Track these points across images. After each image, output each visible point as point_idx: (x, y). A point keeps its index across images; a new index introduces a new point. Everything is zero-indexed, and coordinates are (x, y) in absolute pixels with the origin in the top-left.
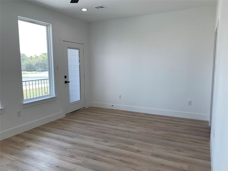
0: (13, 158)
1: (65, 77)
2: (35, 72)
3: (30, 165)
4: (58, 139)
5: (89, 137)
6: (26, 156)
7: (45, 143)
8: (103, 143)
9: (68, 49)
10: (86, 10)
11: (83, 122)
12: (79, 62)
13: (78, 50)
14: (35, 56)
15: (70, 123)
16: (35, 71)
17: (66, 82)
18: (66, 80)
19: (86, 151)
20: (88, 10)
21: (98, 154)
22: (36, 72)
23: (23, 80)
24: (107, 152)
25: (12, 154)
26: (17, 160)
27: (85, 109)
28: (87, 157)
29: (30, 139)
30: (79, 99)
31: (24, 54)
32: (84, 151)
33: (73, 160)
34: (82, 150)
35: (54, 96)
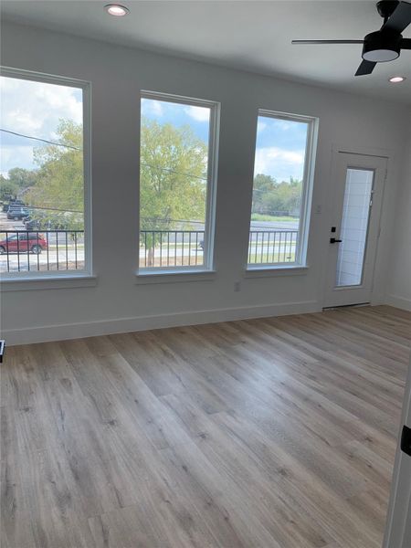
0: (218, 350)
1: (333, 230)
2: (285, 218)
3: (240, 367)
4: (295, 345)
5: (358, 358)
6: (238, 354)
7: (271, 344)
8: (383, 374)
9: (348, 170)
10: (401, 79)
11: (355, 329)
12: (371, 199)
13: (372, 172)
14: (292, 181)
15: (326, 324)
16: (287, 215)
17: (333, 241)
18: (334, 235)
19: (342, 377)
20: (404, 79)
21: (364, 389)
22: (289, 218)
23: (251, 229)
24: (387, 391)
25: (217, 345)
26: (224, 356)
27: (369, 306)
28: (341, 386)
29: (249, 333)
30: (359, 283)
31: (269, 177)
32: (339, 376)
33: (312, 382)
34: (333, 373)
35: (304, 265)
